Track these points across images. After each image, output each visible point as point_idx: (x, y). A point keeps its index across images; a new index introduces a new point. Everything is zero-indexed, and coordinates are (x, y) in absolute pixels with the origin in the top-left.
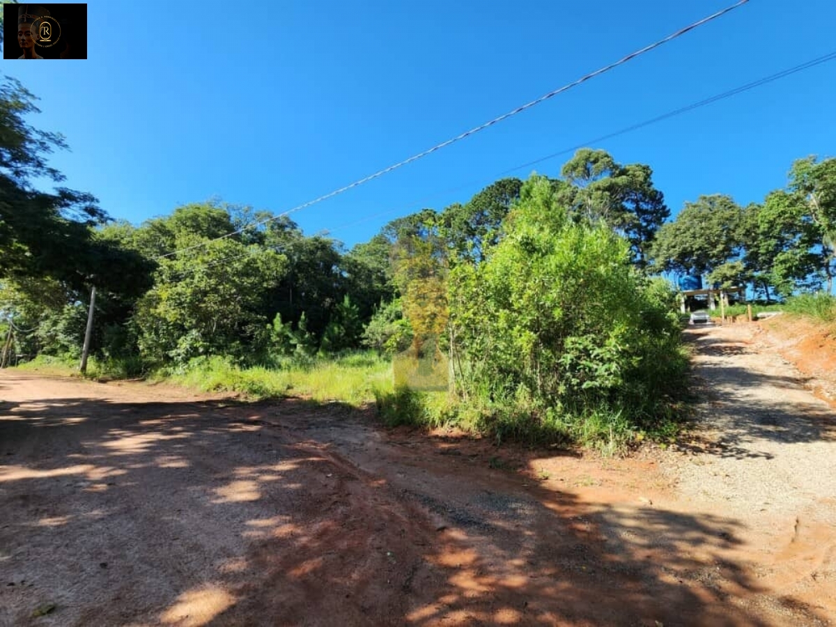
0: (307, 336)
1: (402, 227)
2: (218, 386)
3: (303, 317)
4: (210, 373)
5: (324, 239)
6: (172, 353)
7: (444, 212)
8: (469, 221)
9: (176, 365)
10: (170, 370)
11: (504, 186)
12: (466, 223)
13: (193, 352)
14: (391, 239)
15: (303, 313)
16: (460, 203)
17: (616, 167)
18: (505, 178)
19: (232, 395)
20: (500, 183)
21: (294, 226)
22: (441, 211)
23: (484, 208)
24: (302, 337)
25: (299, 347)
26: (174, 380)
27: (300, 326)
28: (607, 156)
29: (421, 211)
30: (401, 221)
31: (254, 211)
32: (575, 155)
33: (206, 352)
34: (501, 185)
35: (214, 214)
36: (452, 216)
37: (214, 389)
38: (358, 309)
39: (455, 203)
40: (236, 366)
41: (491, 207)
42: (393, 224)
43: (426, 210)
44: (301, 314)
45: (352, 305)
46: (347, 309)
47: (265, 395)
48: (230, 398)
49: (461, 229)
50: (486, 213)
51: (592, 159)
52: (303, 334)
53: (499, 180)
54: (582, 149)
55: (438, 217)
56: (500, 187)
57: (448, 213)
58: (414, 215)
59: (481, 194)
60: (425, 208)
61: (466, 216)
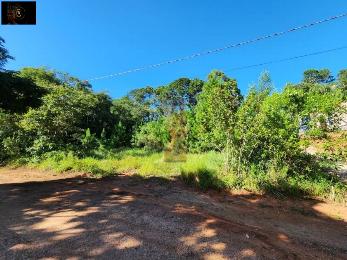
0: (105, 141)
1: (137, 93)
2: (69, 169)
3: (104, 131)
4: (61, 161)
5: (106, 94)
6: (28, 149)
7: (157, 88)
8: (168, 93)
9: (31, 156)
10: (27, 159)
11: (183, 81)
12: (167, 94)
13: (45, 149)
14: (132, 98)
15: (104, 129)
16: (163, 86)
17: (227, 78)
18: (183, 77)
19: (81, 174)
20: (181, 79)
21: (90, 86)
22: (155, 88)
23: (174, 88)
24: (103, 141)
25: (101, 146)
26: (30, 165)
27: (102, 135)
28: (223, 74)
29: (146, 87)
30: (137, 91)
31: (70, 76)
32: (212, 71)
33: (55, 149)
34: (181, 80)
35: (48, 74)
36: (161, 91)
37: (66, 171)
38: (125, 128)
39: (162, 85)
40: (76, 157)
41: (178, 89)
42: (133, 91)
43: (148, 87)
44: (103, 129)
45: (122, 126)
46: (120, 128)
47: (105, 174)
48: (80, 176)
49: (165, 97)
50: (175, 91)
51: (218, 74)
52: (103, 139)
53: (181, 78)
54: (215, 70)
55: (154, 90)
56: (181, 81)
57: (159, 89)
58: (143, 89)
59: (173, 83)
60: (148, 86)
61: (166, 91)
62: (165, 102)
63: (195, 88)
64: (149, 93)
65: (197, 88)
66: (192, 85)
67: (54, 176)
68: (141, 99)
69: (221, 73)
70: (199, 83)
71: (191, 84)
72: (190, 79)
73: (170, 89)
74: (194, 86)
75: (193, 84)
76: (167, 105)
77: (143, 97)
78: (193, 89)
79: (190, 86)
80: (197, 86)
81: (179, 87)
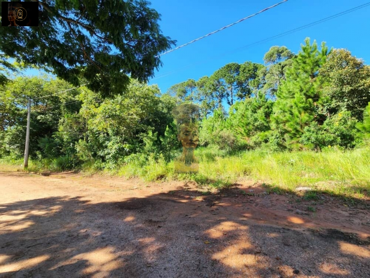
1: (178, 88)
7: (200, 80)
9: (106, 161)
10: (101, 165)
11: (231, 67)
12: (213, 85)
14: (172, 94)
16: (207, 76)
17: (292, 55)
18: (230, 63)
20: (228, 65)
22: (197, 81)
23: (222, 77)
28: (287, 49)
30: (177, 86)
32: (270, 49)
36: (205, 82)
39: (205, 76)
41: (226, 77)
42: (173, 87)
49: (210, 88)
50: (221, 80)
51: (280, 51)
54: (274, 47)
55: (197, 83)
56: (228, 67)
57: (202, 81)
58: (184, 83)
59: (219, 71)
60: (189, 79)
61: (212, 82)
62: (211, 94)
63: (247, 73)
64: (191, 86)
65: (250, 73)
66: (243, 71)
67: (147, 187)
68: (183, 94)
69: (284, 49)
70: (251, 67)
71: (241, 70)
72: (239, 64)
73: (216, 79)
74: (246, 71)
75: (245, 69)
76: (214, 99)
77: (185, 92)
78: (246, 75)
79: (241, 73)
80: (249, 71)
81: (227, 75)
